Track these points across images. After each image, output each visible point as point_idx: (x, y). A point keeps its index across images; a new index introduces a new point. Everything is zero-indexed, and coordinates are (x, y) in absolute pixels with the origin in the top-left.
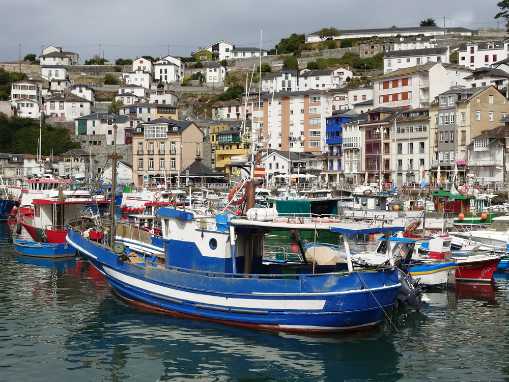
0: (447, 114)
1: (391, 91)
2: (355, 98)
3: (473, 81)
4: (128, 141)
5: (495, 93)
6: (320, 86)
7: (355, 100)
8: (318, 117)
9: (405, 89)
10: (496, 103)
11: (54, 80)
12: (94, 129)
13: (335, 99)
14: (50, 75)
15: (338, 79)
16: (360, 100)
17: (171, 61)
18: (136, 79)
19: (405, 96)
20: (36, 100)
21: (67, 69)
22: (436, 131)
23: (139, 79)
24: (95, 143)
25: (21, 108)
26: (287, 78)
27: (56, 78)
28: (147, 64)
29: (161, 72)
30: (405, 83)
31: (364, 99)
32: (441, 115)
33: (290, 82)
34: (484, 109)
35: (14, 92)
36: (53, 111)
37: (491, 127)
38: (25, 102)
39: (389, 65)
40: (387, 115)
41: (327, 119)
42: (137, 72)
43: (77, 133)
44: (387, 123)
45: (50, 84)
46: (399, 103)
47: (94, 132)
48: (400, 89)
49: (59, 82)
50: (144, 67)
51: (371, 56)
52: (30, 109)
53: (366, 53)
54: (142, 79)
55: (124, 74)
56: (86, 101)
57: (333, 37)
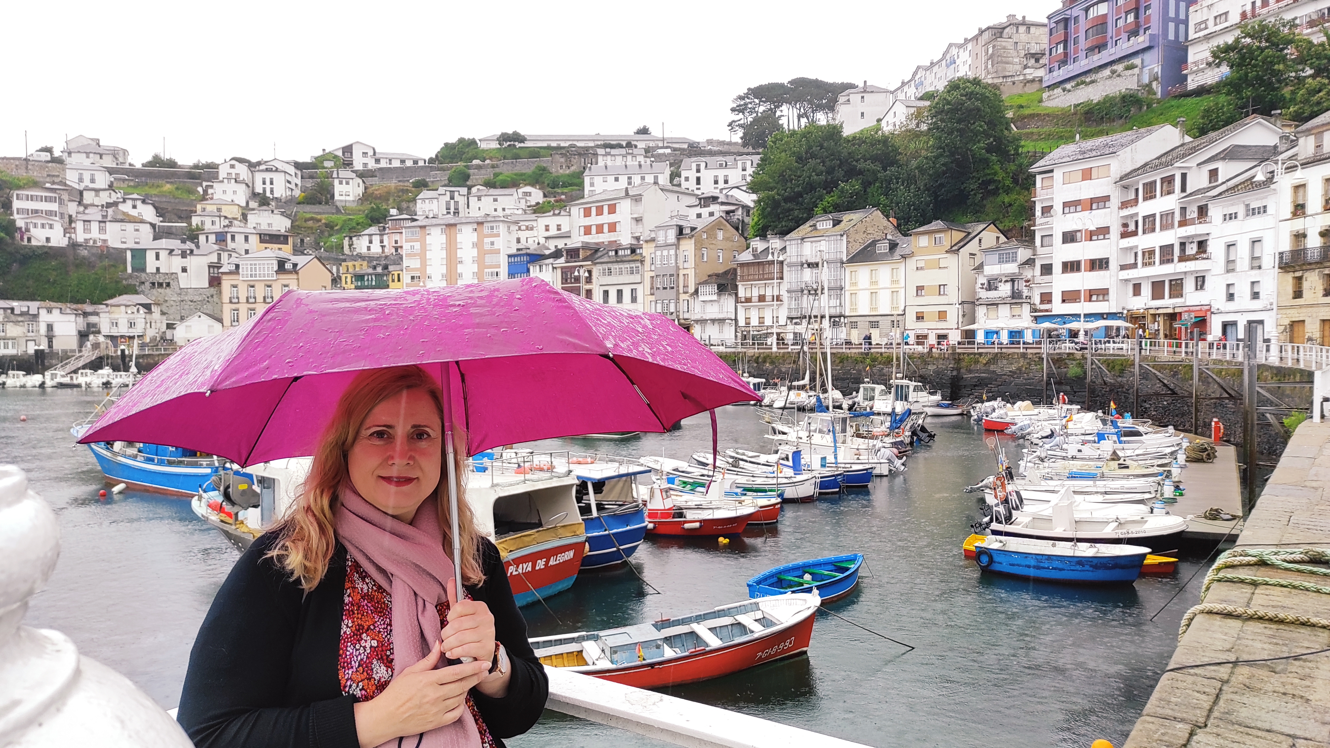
0: (665, 253)
1: (594, 220)
2: (547, 228)
3: (698, 210)
4: (215, 281)
5: (725, 226)
6: (499, 210)
7: (547, 230)
8: (498, 252)
9: (612, 218)
10: (726, 239)
11: (87, 189)
12: (158, 264)
13: (520, 229)
14: (81, 180)
15: (523, 201)
16: (553, 232)
17: (280, 168)
18: (224, 192)
19: (613, 227)
20: (57, 219)
21: (111, 171)
22: (653, 274)
23: (229, 192)
24: (160, 285)
25: (32, 230)
26: (452, 198)
27: (92, 186)
28: (242, 170)
29: (264, 183)
30: (612, 210)
31: (559, 229)
32: (658, 253)
33: (457, 203)
34: (711, 246)
35: (17, 204)
36: (88, 236)
37: (721, 270)
38: (39, 222)
39: (592, 185)
40: (589, 253)
41: (510, 256)
42: (226, 181)
43: (129, 270)
44: (589, 263)
45: (81, 193)
46: (605, 238)
47: (158, 269)
48: (606, 218)
49: (97, 191)
50: (237, 174)
51: (568, 172)
52: (47, 233)
53: (561, 166)
54: (235, 192)
55: (205, 184)
56: (142, 222)
57: (516, 143)
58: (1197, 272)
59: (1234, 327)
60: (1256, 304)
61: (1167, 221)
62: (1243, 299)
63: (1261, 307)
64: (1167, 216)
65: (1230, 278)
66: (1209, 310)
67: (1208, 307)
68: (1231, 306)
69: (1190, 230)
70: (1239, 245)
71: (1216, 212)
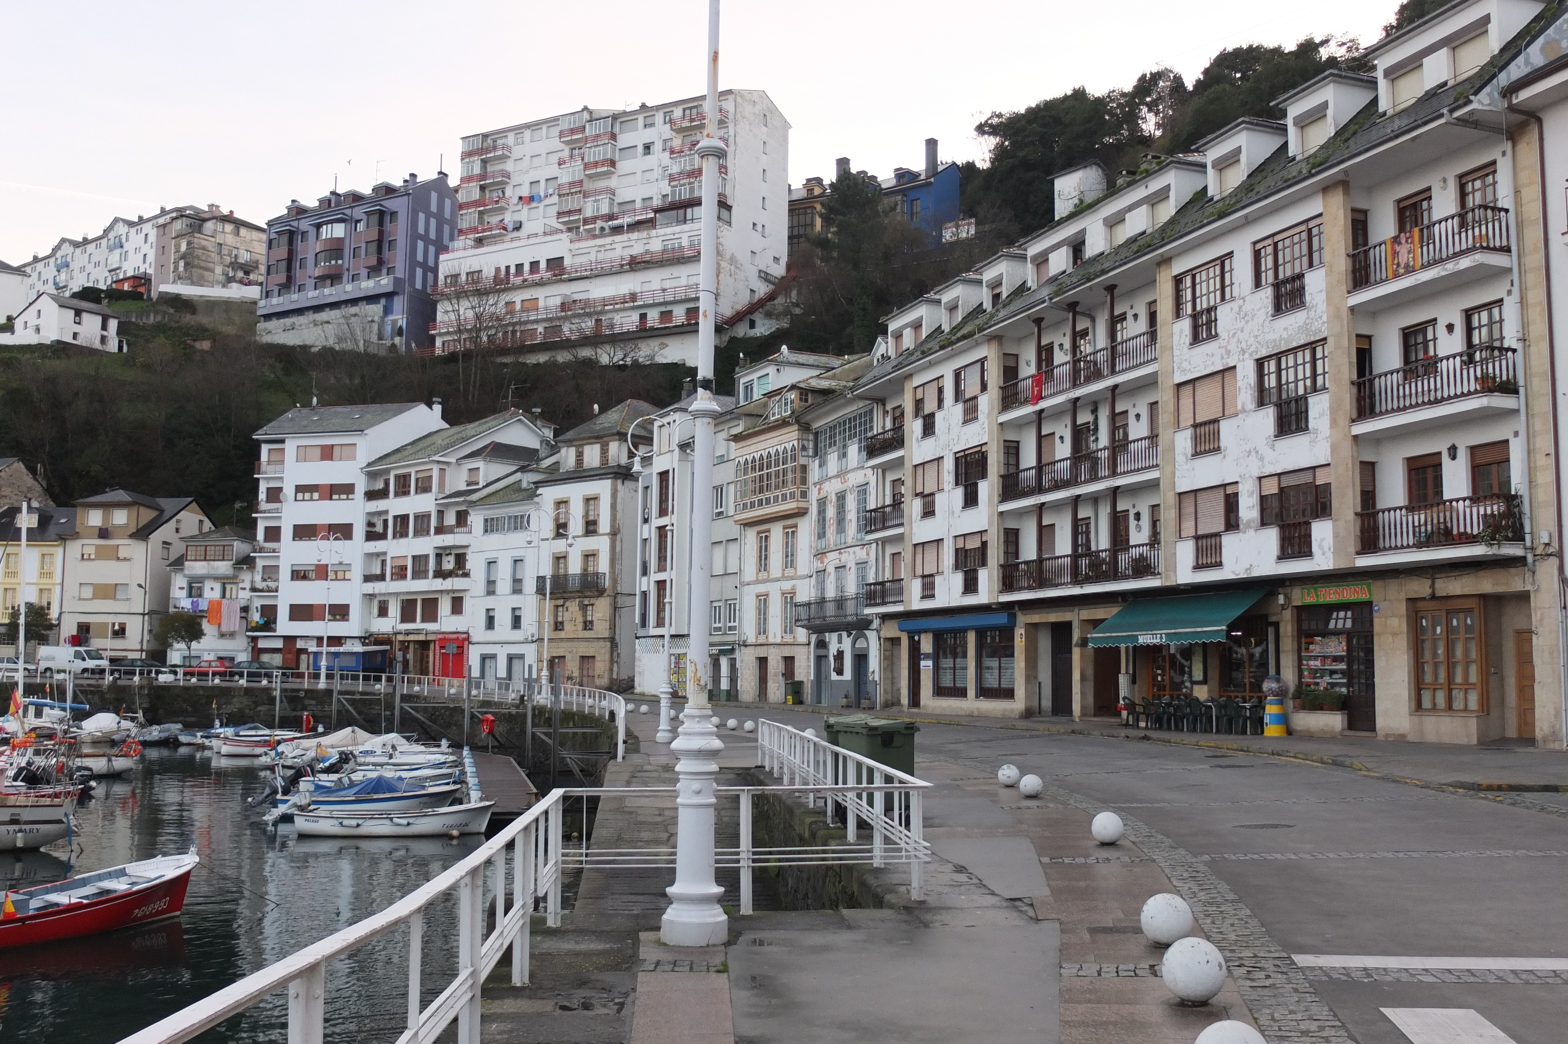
58: (454, 591)
59: (493, 661)
60: (518, 635)
61: (422, 523)
62: (503, 627)
63: (521, 639)
64: (422, 518)
65: (490, 602)
66: (468, 639)
67: (465, 636)
68: (490, 636)
69: (447, 540)
70: (500, 563)
71: (476, 519)
